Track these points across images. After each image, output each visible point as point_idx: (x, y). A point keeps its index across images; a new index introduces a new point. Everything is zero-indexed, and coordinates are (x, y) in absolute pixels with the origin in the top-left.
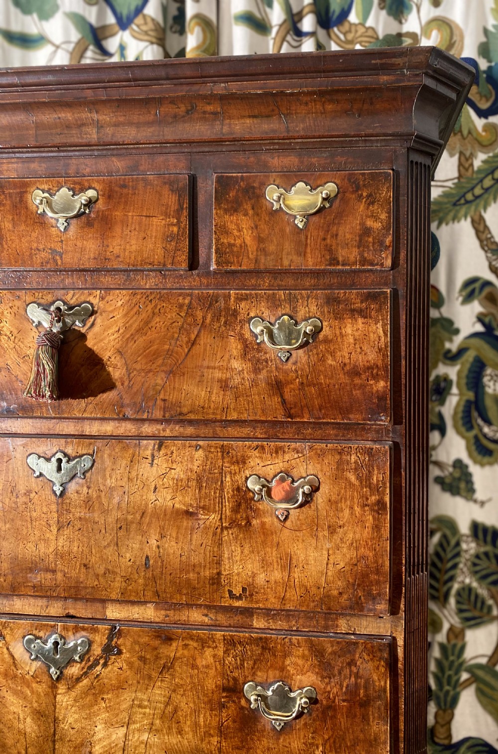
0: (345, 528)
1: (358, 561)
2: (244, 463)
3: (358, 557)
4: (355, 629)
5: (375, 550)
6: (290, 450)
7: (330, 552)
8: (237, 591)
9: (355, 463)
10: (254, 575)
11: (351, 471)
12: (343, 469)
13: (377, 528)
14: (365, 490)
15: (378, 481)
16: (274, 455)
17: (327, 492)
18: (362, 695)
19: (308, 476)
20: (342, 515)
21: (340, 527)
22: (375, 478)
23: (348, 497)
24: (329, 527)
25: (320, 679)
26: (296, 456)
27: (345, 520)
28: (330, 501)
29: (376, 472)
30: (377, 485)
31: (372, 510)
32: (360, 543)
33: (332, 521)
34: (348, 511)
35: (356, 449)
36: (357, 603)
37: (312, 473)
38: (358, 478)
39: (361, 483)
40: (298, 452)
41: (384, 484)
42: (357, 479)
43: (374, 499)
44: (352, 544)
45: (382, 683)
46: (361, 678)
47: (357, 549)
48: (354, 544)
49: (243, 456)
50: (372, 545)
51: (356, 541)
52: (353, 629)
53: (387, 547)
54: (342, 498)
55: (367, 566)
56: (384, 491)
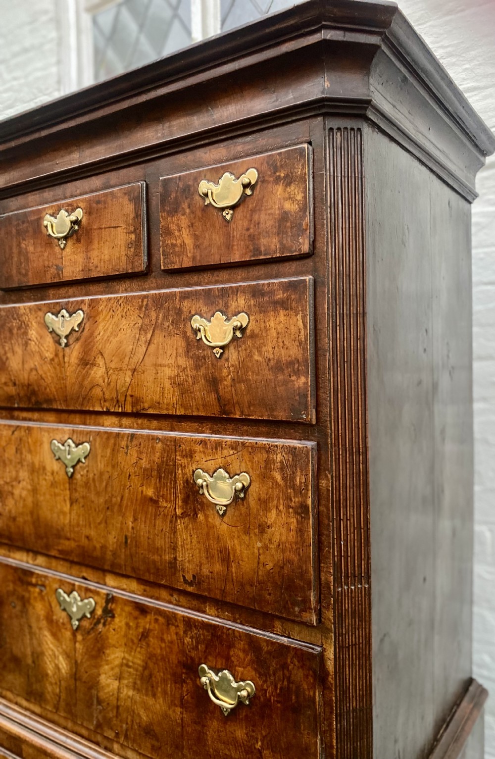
0: (273, 529)
1: (284, 564)
2: (191, 457)
3: (285, 560)
4: (289, 633)
5: (299, 555)
6: (227, 446)
7: (261, 551)
8: (189, 577)
9: (280, 462)
10: (201, 565)
11: (277, 470)
12: (271, 468)
13: (301, 531)
14: (289, 491)
15: (301, 483)
16: (214, 450)
17: (257, 490)
18: (294, 701)
19: (241, 473)
20: (270, 514)
21: (269, 527)
22: (298, 480)
23: (275, 497)
24: (259, 526)
25: (258, 675)
26: (231, 452)
27: (272, 520)
28: (259, 500)
29: (299, 473)
30: (300, 486)
31: (296, 513)
32: (285, 546)
33: (261, 520)
34: (275, 512)
35: (282, 448)
36: (284, 607)
37: (244, 470)
38: (284, 478)
39: (286, 484)
40: (233, 449)
41: (306, 486)
42: (283, 480)
43: (296, 500)
44: (279, 545)
45: (312, 693)
46: (293, 683)
47: (283, 551)
48: (281, 547)
49: (190, 450)
50: (297, 549)
51: (282, 544)
52: (287, 633)
53: (310, 553)
54: (269, 498)
55: (293, 570)
56: (307, 494)
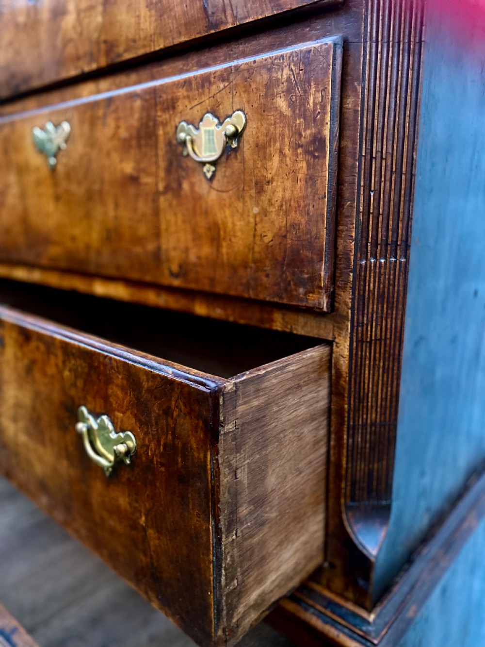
0: (274, 184)
1: (287, 232)
2: (174, 108)
3: (288, 225)
4: (291, 327)
5: (308, 214)
6: (216, 79)
7: (258, 219)
8: (175, 268)
9: (287, 81)
10: (186, 250)
11: (282, 95)
12: (273, 94)
13: (311, 179)
14: (298, 121)
15: (315, 104)
16: (200, 90)
17: (254, 133)
19: (234, 112)
20: (270, 164)
21: (268, 182)
22: (311, 101)
23: (278, 136)
24: (256, 183)
26: (222, 86)
27: (273, 172)
28: (257, 146)
29: (313, 90)
30: (315, 109)
31: (307, 152)
32: (290, 205)
33: (259, 174)
34: (278, 158)
35: (290, 57)
36: (286, 290)
37: (238, 107)
38: (292, 105)
39: (294, 112)
40: (223, 81)
41: (323, 107)
42: (289, 106)
43: (308, 133)
44: (282, 206)
47: (287, 213)
48: (284, 207)
49: (172, 99)
50: (305, 206)
51: (286, 203)
52: (289, 327)
53: (323, 209)
54: (270, 139)
55: (299, 238)
56: (323, 119)
